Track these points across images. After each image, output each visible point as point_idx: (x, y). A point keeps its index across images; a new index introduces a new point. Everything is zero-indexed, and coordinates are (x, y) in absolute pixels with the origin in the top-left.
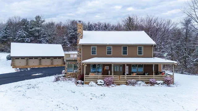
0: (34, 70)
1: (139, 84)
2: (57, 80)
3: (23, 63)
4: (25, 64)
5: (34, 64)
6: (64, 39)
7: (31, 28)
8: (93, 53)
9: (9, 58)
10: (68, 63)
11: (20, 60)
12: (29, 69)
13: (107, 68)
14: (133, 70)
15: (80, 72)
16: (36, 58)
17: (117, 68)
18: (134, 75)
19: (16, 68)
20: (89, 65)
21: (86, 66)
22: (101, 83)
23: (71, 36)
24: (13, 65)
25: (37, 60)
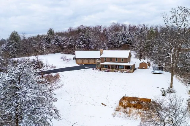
0: (86, 65)
2: (93, 69)
3: (81, 61)
4: (82, 62)
5: (86, 62)
6: (104, 45)
7: (84, 39)
8: (105, 60)
9: (75, 58)
11: (79, 60)
12: (84, 65)
13: (110, 66)
14: (119, 67)
16: (87, 59)
18: (120, 69)
19: (78, 64)
20: (103, 65)
22: (106, 71)
23: (109, 42)
24: (76, 62)
25: (87, 60)
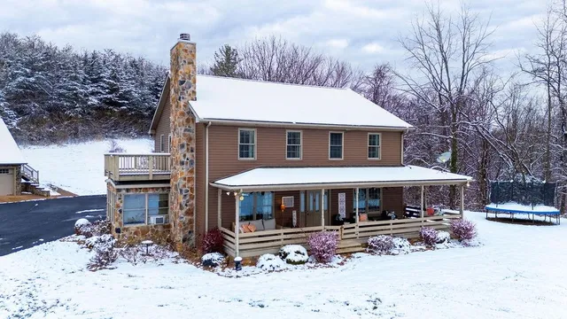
1: (398, 248)
8: (245, 152)
10: (128, 190)
13: (287, 202)
15: (191, 222)
17: (314, 200)
21: (242, 198)
22: (299, 258)
